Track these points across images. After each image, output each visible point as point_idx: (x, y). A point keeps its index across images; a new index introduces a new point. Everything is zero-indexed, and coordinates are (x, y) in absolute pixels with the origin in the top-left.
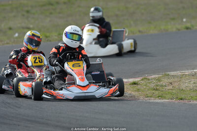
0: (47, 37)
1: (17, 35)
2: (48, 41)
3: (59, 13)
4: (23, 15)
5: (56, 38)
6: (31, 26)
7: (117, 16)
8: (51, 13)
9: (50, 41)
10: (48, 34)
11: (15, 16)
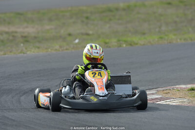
0: (106, 43)
1: (77, 41)
2: (107, 47)
3: (119, 19)
4: (83, 22)
5: (116, 44)
6: (91, 32)
7: (175, 22)
8: (110, 20)
9: (110, 47)
10: (107, 41)
11: (74, 23)
